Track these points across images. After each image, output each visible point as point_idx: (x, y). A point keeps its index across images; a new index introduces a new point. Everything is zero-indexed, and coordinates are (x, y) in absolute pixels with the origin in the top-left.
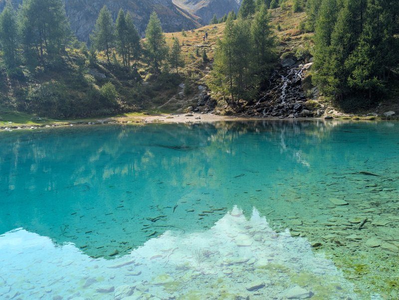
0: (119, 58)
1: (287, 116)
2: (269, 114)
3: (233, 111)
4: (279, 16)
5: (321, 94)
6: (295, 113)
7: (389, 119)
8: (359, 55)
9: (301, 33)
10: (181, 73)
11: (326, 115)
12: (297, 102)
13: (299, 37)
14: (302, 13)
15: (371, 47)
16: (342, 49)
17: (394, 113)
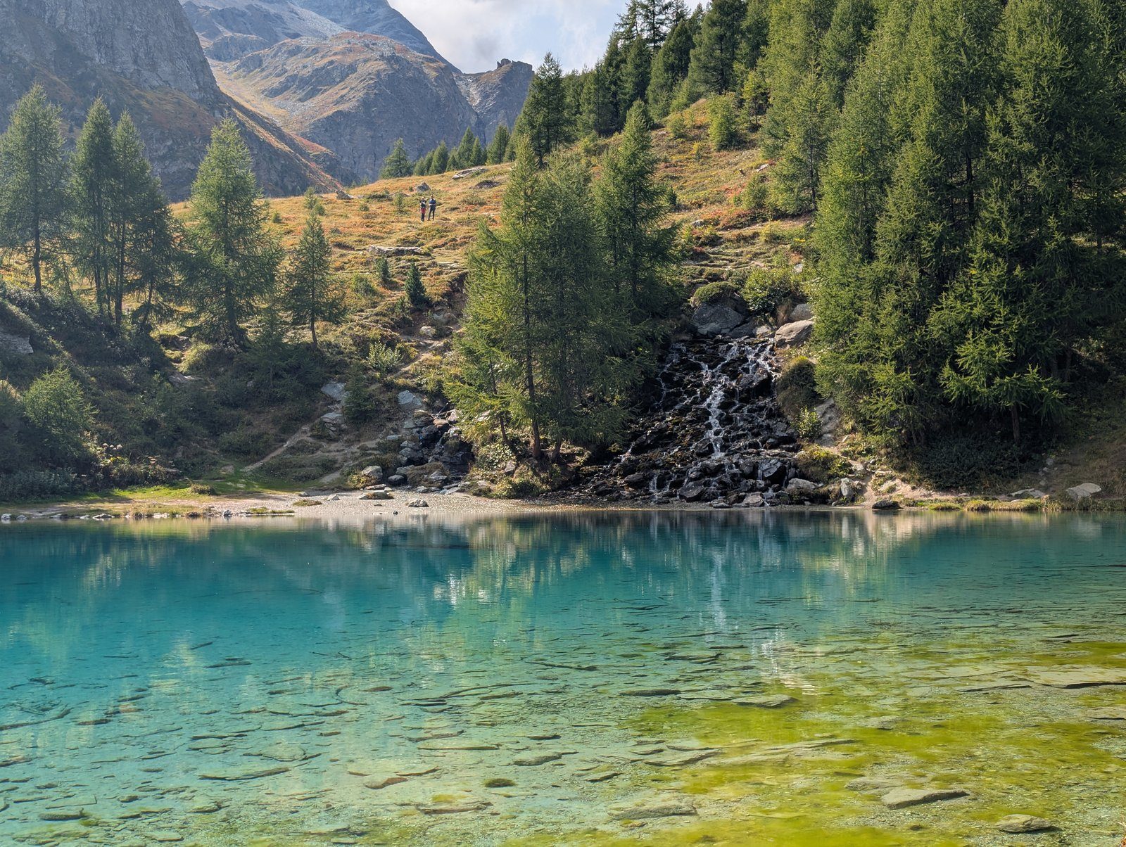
0: (83, 285)
1: (740, 499)
2: (671, 495)
3: (538, 483)
4: (666, 160)
5: (848, 427)
6: (765, 490)
7: (1086, 509)
8: (975, 295)
9: (753, 221)
10: (329, 345)
11: (871, 497)
12: (765, 452)
13: (747, 232)
14: (746, 153)
15: (1010, 270)
16: (915, 275)
17: (1098, 489)
